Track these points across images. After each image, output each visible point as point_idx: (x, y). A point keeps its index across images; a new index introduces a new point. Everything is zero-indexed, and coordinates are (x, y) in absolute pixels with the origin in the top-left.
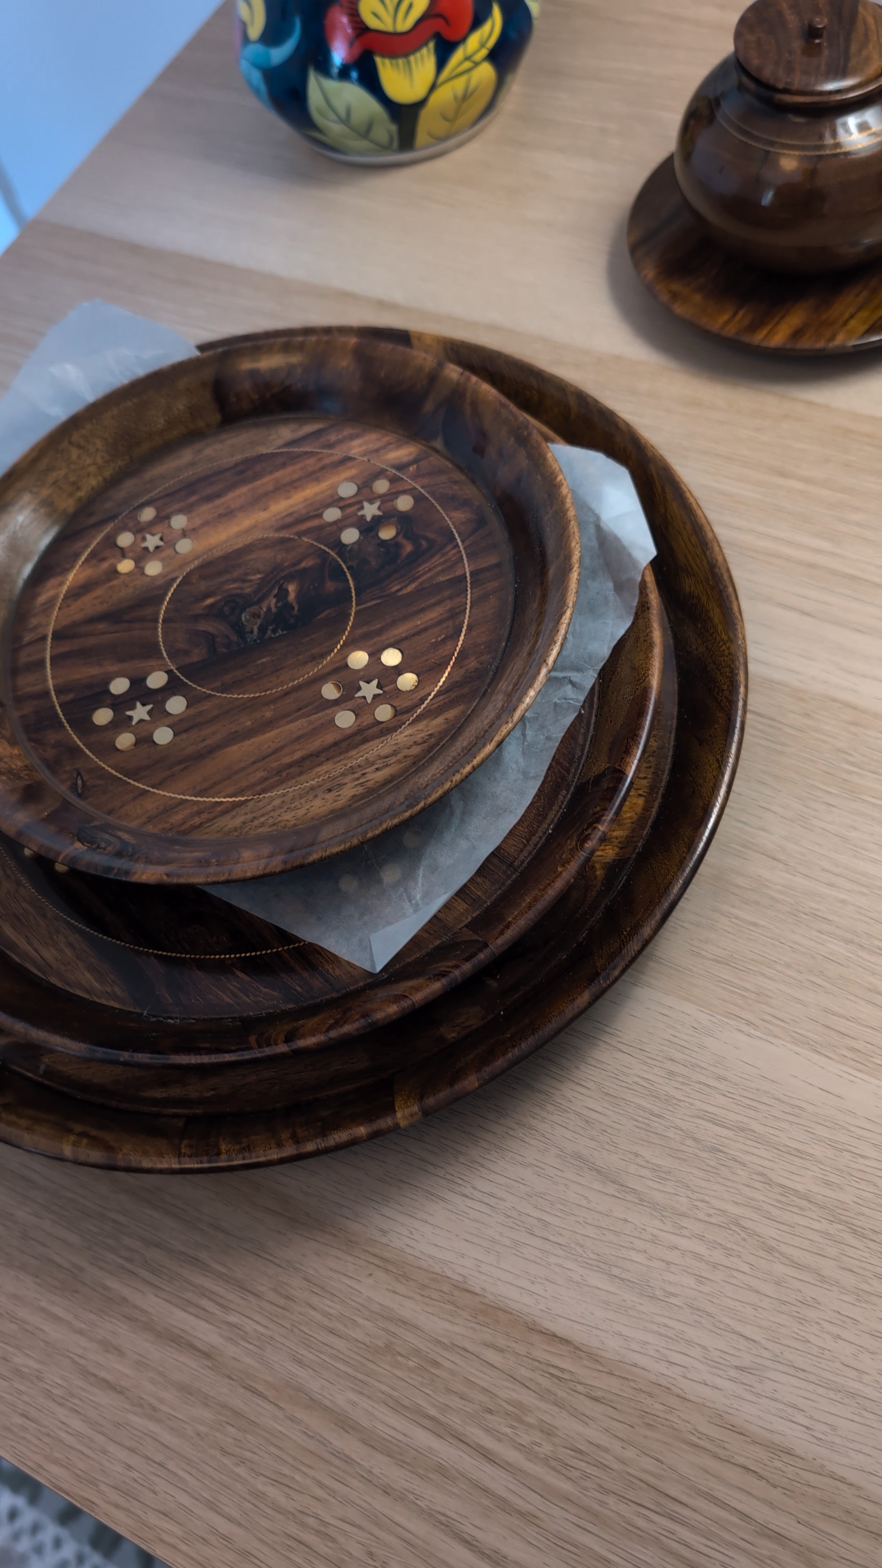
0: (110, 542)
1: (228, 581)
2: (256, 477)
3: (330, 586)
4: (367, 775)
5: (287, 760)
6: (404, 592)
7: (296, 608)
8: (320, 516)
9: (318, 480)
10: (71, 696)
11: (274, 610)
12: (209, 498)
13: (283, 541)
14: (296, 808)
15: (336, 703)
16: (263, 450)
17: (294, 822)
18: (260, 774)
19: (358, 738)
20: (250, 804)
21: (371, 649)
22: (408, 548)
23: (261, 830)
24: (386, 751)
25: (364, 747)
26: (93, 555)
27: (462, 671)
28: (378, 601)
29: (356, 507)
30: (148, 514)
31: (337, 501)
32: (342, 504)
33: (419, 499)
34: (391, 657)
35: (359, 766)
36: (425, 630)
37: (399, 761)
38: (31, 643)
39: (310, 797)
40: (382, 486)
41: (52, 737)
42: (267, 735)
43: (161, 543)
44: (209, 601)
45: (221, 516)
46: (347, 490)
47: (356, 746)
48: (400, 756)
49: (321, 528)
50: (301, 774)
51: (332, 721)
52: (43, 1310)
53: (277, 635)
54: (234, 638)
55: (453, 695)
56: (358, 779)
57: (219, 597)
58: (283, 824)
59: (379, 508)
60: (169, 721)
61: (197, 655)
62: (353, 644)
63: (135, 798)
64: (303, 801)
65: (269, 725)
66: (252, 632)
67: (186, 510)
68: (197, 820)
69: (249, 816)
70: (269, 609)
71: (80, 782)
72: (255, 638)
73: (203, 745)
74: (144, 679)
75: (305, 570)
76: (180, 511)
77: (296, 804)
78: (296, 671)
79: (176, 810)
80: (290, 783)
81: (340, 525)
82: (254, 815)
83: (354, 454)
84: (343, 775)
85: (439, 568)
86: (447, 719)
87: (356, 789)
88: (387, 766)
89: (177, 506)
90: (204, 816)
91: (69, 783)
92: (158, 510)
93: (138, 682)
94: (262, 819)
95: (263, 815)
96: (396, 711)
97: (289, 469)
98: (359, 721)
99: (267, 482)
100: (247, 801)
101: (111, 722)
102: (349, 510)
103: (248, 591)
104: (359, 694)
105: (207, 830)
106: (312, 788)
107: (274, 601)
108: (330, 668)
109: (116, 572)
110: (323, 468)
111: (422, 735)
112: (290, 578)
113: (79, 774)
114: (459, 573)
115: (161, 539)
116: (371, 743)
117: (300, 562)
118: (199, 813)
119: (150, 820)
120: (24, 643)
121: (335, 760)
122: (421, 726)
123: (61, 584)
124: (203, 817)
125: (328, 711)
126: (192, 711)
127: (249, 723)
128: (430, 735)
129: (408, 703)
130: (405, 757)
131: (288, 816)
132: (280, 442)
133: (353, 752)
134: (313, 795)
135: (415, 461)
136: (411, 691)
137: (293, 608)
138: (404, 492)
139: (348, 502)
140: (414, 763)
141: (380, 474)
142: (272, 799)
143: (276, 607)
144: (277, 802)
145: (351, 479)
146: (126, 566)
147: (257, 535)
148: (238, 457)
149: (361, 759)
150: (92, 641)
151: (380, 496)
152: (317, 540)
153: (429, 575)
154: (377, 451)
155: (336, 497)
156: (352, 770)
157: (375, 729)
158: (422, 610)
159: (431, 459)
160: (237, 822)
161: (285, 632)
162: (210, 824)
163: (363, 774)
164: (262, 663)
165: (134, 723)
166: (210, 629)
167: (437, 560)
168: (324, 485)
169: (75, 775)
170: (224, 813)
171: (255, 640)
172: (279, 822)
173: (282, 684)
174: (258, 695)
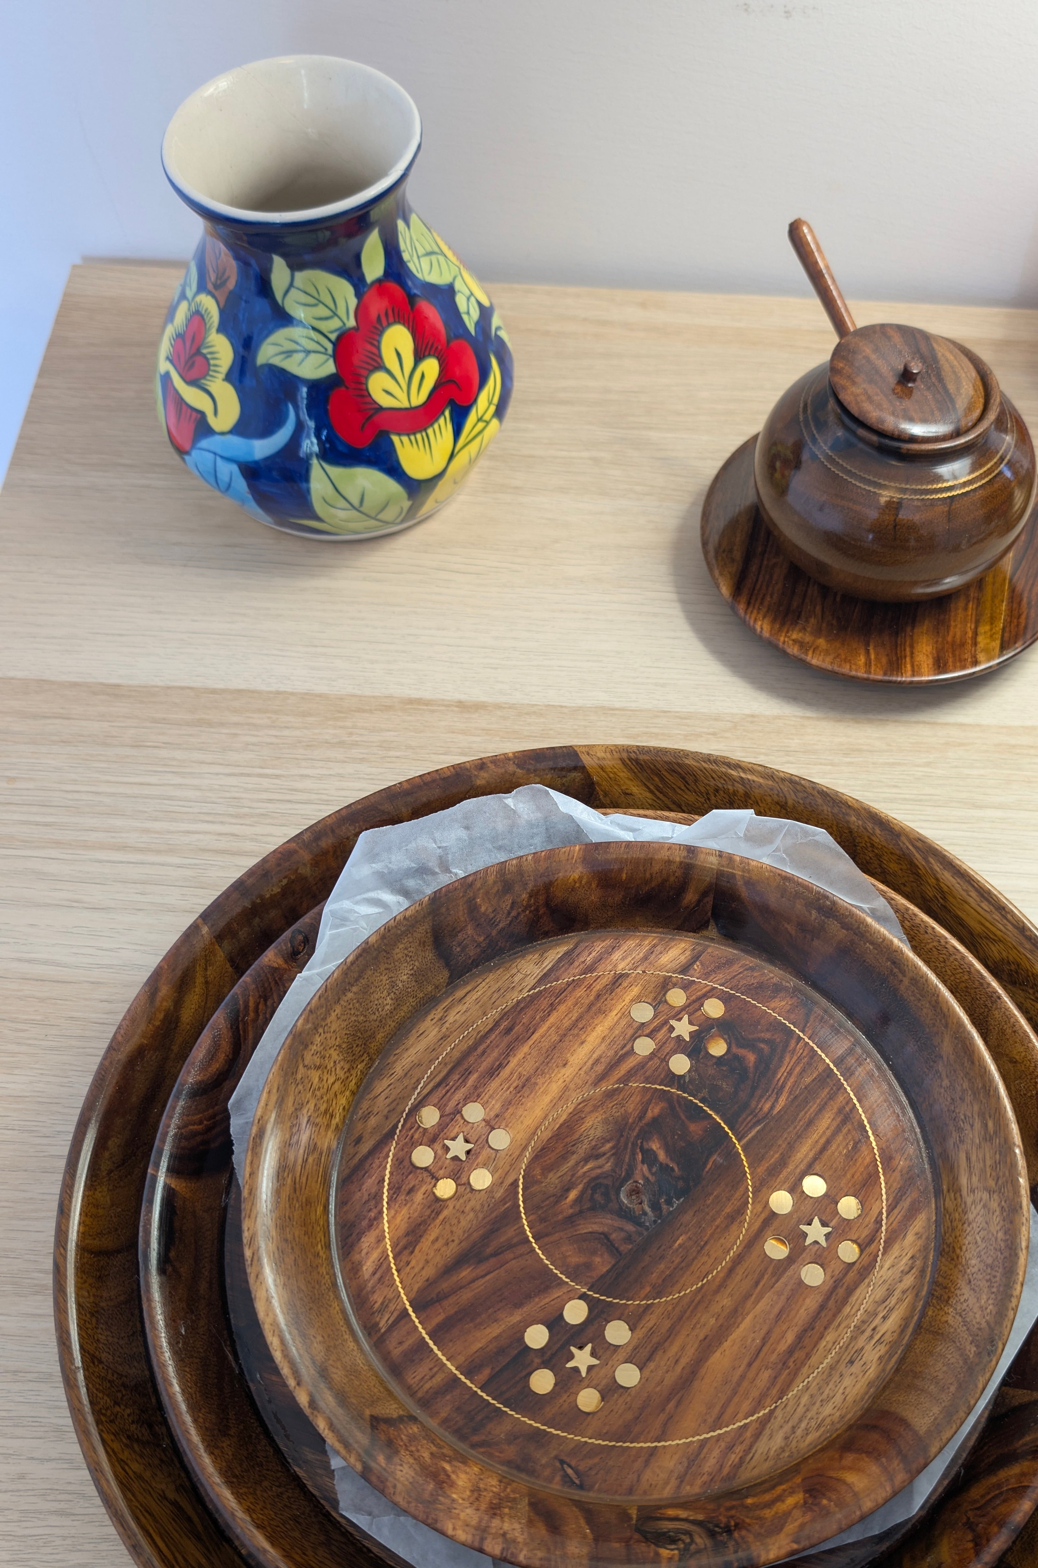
0: (405, 1165)
1: (577, 1164)
2: (530, 1031)
3: (695, 1129)
4: (878, 1329)
5: (783, 1347)
6: (778, 1108)
7: (676, 1169)
8: (632, 1052)
9: (603, 1012)
10: (486, 1373)
11: (652, 1179)
12: (493, 1072)
13: (610, 1095)
14: (829, 1398)
15: (790, 1260)
16: (516, 996)
17: (838, 1414)
18: (765, 1376)
19: (841, 1291)
20: (779, 1413)
21: (786, 1185)
22: (751, 1058)
23: (810, 1438)
24: (880, 1293)
25: (853, 1299)
26: (395, 1189)
27: (897, 1174)
28: (759, 1128)
29: (665, 1029)
30: (430, 1117)
31: (640, 1030)
32: (647, 1031)
33: (726, 999)
34: (814, 1186)
35: (863, 1322)
36: (828, 1142)
37: (900, 1300)
38: (391, 1328)
39: (836, 1378)
40: (677, 997)
41: (500, 1431)
42: (743, 1326)
43: (470, 1146)
44: (573, 1195)
45: (519, 1089)
46: (644, 1013)
47: (845, 1301)
48: (897, 1294)
49: (642, 1065)
50: (808, 1356)
51: (801, 1282)
53: (675, 1206)
54: (630, 1227)
55: (906, 1204)
56: (872, 1337)
57: (580, 1187)
58: (828, 1421)
59: (691, 1023)
60: (621, 1355)
61: (602, 1263)
62: (764, 1186)
63: (647, 1463)
64: (831, 1385)
65: (735, 1315)
66: (645, 1214)
67: (474, 1096)
68: (733, 1458)
69: (787, 1428)
70: (646, 1180)
71: (570, 1471)
72: (653, 1219)
73: (679, 1369)
74: (561, 1316)
75: (655, 1120)
76: (467, 1100)
77: (826, 1392)
78: (722, 1241)
79: (702, 1456)
80: (805, 1370)
81: (661, 1056)
82: (790, 1424)
83: (623, 969)
84: (853, 1338)
85: (798, 1069)
86: (917, 1234)
87: (877, 1349)
88: (891, 1310)
89: (459, 1095)
90: (739, 1449)
91: (558, 1478)
92: (440, 1107)
93: (555, 1323)
94: (803, 1425)
95: (800, 1420)
96: (859, 1245)
97: (562, 1008)
98: (829, 1271)
99: (546, 1033)
100: (772, 1412)
101: (556, 1385)
102: (660, 1035)
103: (608, 1167)
104: (808, 1241)
105: (753, 1463)
106: (832, 1368)
107: (645, 1168)
108: (757, 1224)
109: (437, 1199)
110: (598, 996)
111: (904, 1261)
112: (645, 1134)
113: (562, 1462)
114: (821, 1068)
115: (467, 1141)
116: (858, 1291)
117: (644, 1112)
118: (730, 1448)
119: (681, 1479)
120: (383, 1330)
121: (832, 1327)
122: (895, 1251)
123: (381, 1239)
124: (737, 1451)
125: (788, 1274)
126: (640, 1333)
127: (712, 1321)
128: (912, 1257)
129: (866, 1232)
130: (904, 1292)
131: (828, 1410)
132: (531, 981)
133: (847, 1309)
134: (838, 1375)
135: (695, 959)
136: (859, 1216)
137: (672, 1169)
138: (706, 996)
139: (652, 1027)
140: (917, 1295)
141: (665, 985)
142: (798, 1398)
143: (652, 1174)
144: (805, 1399)
145: (638, 999)
146: (446, 1188)
147: (575, 1098)
148: (493, 1014)
149: (859, 1313)
150: (466, 1296)
151: (683, 1009)
152: (647, 1081)
153: (792, 1080)
154: (645, 958)
155: (635, 1025)
156: (859, 1330)
157: (851, 1275)
158: (810, 1123)
159: (709, 950)
160: (778, 1440)
161: (682, 1200)
162: (751, 1455)
163: (874, 1329)
164: (680, 1246)
165: (584, 1374)
166: (596, 1228)
167: (788, 1061)
168: (612, 1017)
169: (558, 1464)
170: (757, 1436)
171: (655, 1222)
172: (823, 1420)
173: (717, 1261)
174: (700, 1284)
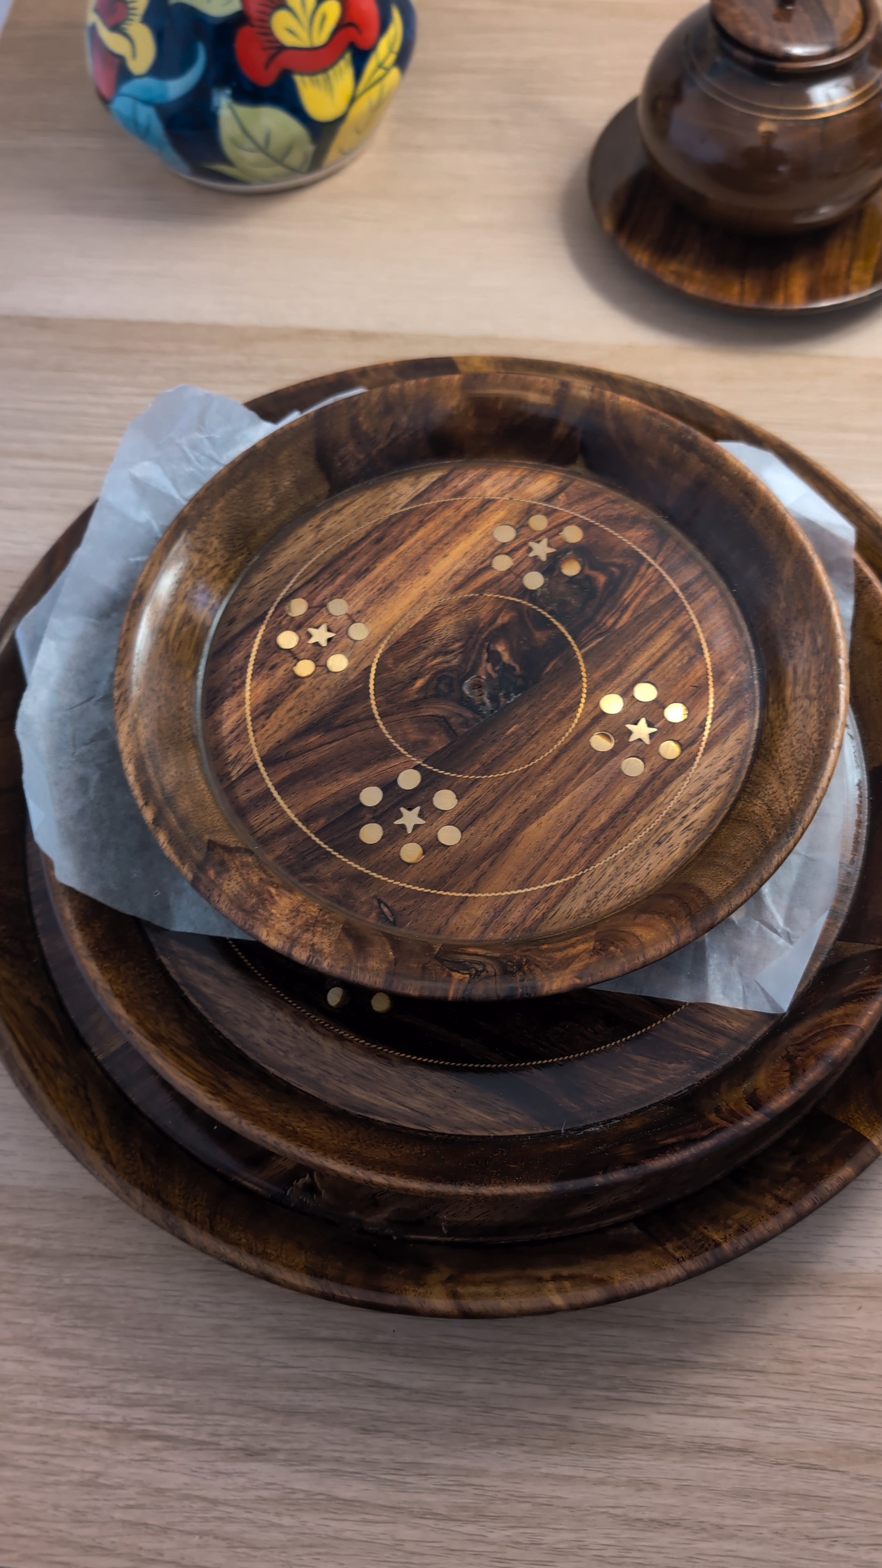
0: (270, 646)
1: (427, 658)
2: (398, 542)
3: (540, 636)
4: (688, 817)
5: (596, 825)
6: (621, 623)
7: (518, 668)
8: (489, 567)
9: (467, 531)
10: (322, 822)
11: (494, 675)
12: (360, 575)
13: (465, 602)
14: (634, 872)
15: (613, 753)
16: (389, 512)
17: (640, 886)
18: (576, 847)
19: (658, 783)
20: (584, 880)
21: (620, 690)
22: (602, 579)
23: (610, 904)
24: (693, 788)
25: (668, 790)
26: (260, 665)
27: (726, 688)
28: (600, 639)
29: (524, 549)
30: (298, 607)
31: (501, 549)
32: (507, 550)
33: (585, 527)
34: (645, 692)
35: (675, 810)
36: (664, 656)
37: (713, 795)
38: (241, 778)
39: (642, 854)
40: (539, 523)
41: (325, 870)
42: (560, 805)
43: (331, 635)
44: (419, 683)
45: (382, 591)
46: (506, 534)
47: (660, 791)
48: (711, 789)
49: (498, 579)
50: (619, 835)
51: (620, 772)
52: (547, 1476)
53: (513, 699)
54: (469, 715)
55: (730, 713)
56: (681, 824)
57: (428, 677)
58: (630, 891)
59: (549, 545)
60: (446, 818)
61: (439, 742)
62: (598, 689)
63: (457, 909)
64: (637, 861)
65: (556, 794)
66: (484, 704)
67: (340, 593)
68: (537, 913)
69: (591, 893)
70: (489, 676)
71: (385, 910)
72: (491, 709)
73: (496, 835)
74: (395, 782)
75: (504, 626)
76: (333, 596)
77: (632, 866)
78: (552, 732)
79: (508, 908)
80: (614, 846)
81: (516, 573)
82: (594, 890)
83: (492, 495)
84: (664, 823)
85: (645, 591)
86: (737, 740)
87: (685, 834)
88: (704, 802)
89: (326, 592)
90: (543, 906)
91: (374, 914)
92: (309, 600)
93: (389, 786)
94: (606, 892)
95: (604, 888)
96: (681, 745)
97: (431, 525)
98: (649, 764)
99: (414, 543)
100: (578, 878)
101: (383, 837)
102: (519, 554)
103: (455, 662)
104: (633, 738)
105: (555, 919)
106: (640, 846)
107: (489, 666)
108: (587, 721)
109: (296, 677)
110: (466, 517)
111: (723, 761)
112: (494, 637)
113: (380, 902)
114: (668, 591)
115: (329, 630)
116: (674, 783)
117: (494, 619)
118: (535, 905)
119: (486, 926)
120: (233, 779)
121: (645, 811)
122: (715, 752)
123: (241, 704)
124: (541, 908)
125: (610, 764)
126: (465, 802)
127: (534, 798)
128: (731, 759)
129: (689, 735)
130: (718, 788)
131: (630, 881)
132: (404, 500)
133: (661, 798)
134: (645, 853)
135: (560, 490)
136: (685, 720)
137: (514, 669)
138: (566, 523)
139: (512, 546)
140: (730, 792)
141: (530, 510)
142: (604, 869)
143: (496, 672)
144: (611, 870)
145: (502, 522)
146: (305, 668)
147: (432, 602)
148: (367, 526)
149: (672, 802)
150: (312, 757)
151: (544, 533)
152: (501, 592)
153: (638, 600)
154: (514, 487)
155: (497, 544)
156: (670, 816)
157: (670, 770)
158: (650, 638)
159: (576, 483)
160: (581, 903)
161: (519, 695)
162: (553, 913)
163: (684, 817)
164: (513, 733)
165: (409, 831)
166: (437, 712)
167: (636, 585)
168: (476, 536)
169: (376, 903)
170: (562, 897)
171: (492, 711)
172: (625, 889)
173: (546, 748)
174: (526, 766)
